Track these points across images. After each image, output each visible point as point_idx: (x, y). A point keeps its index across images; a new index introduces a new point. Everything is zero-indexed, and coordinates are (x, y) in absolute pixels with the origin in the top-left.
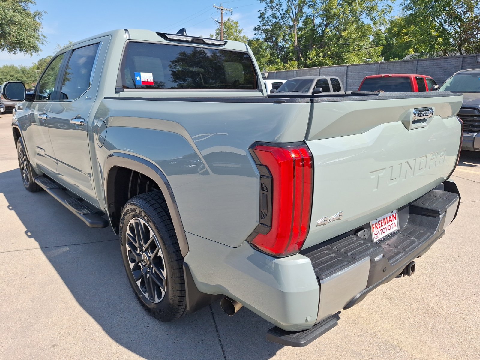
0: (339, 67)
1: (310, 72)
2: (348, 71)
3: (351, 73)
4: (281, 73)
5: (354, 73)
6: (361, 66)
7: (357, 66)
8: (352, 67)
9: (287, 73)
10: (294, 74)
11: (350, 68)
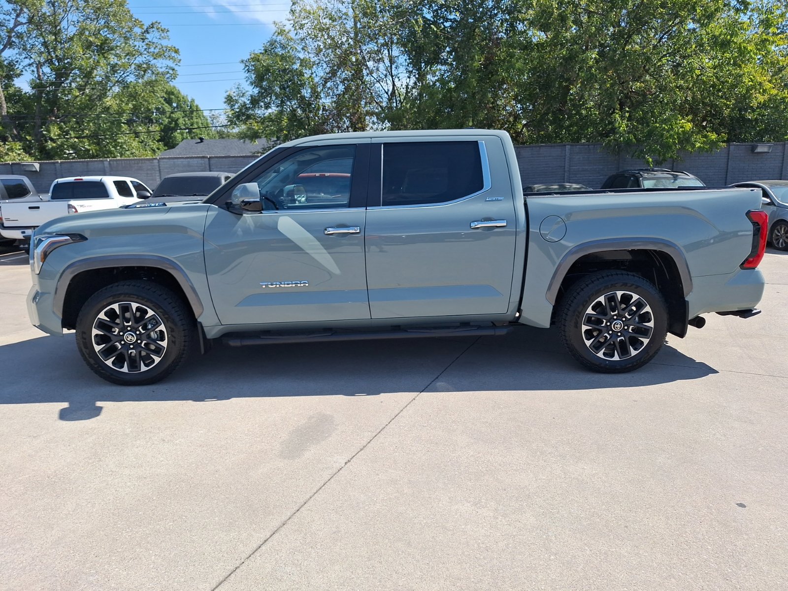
0: (195, 160)
1: (138, 164)
2: (211, 165)
3: (217, 168)
4: (73, 164)
5: (221, 168)
6: (231, 159)
7: (224, 159)
8: (216, 159)
9: (87, 165)
10: (104, 167)
11: (213, 161)
